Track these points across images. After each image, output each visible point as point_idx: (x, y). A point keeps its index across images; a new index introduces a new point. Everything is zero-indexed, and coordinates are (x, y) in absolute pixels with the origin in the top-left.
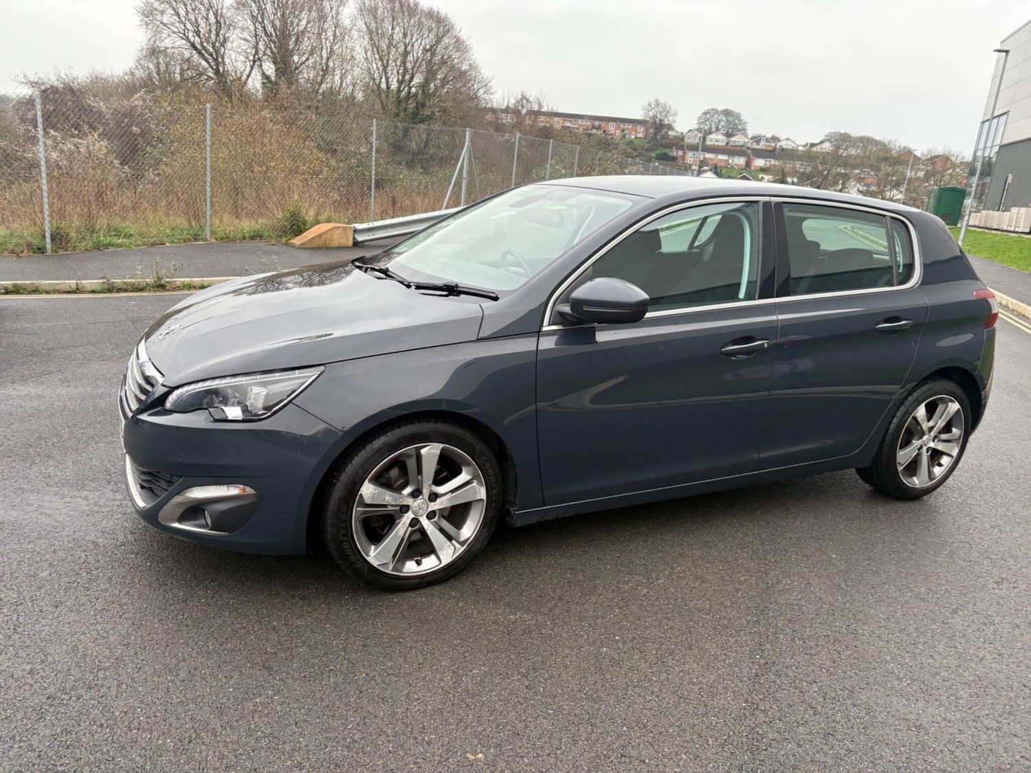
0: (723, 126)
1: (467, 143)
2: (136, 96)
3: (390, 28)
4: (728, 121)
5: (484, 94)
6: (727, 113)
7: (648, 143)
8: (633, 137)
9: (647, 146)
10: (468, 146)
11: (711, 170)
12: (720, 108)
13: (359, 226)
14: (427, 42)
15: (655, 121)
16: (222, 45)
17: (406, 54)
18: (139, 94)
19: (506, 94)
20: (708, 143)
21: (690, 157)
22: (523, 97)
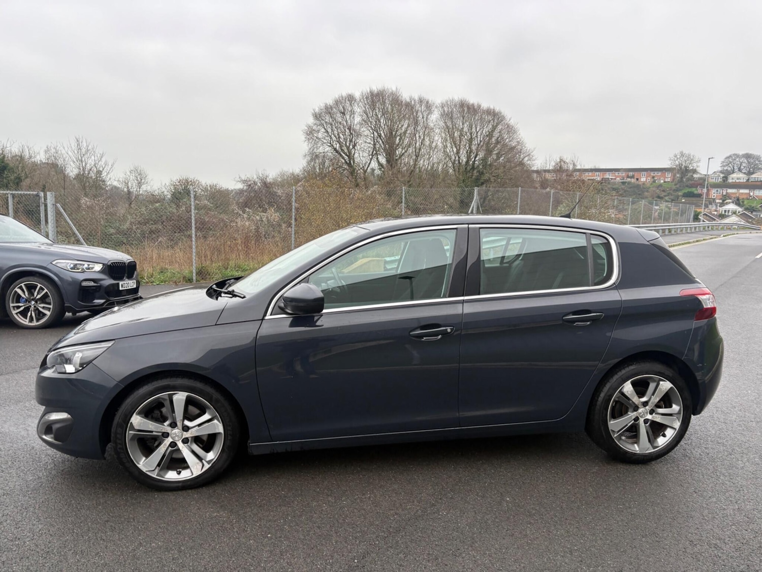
0: (745, 167)
1: (475, 198)
2: (299, 185)
4: (749, 163)
5: (528, 161)
6: (748, 156)
7: (675, 185)
8: (662, 181)
9: (674, 187)
11: (733, 202)
12: (741, 153)
13: (388, 259)
14: (486, 130)
15: (681, 168)
16: (354, 147)
17: (471, 140)
18: (300, 183)
19: (548, 160)
20: (730, 181)
21: (714, 193)
22: (561, 160)
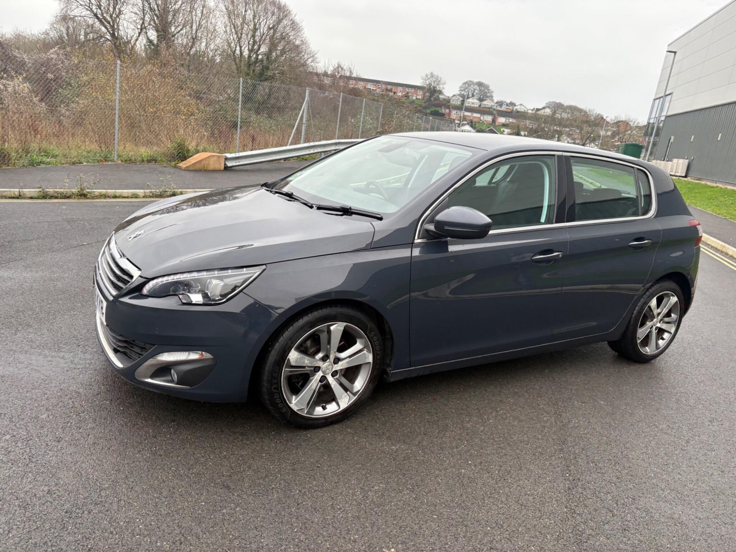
0: (477, 93)
1: (306, 98)
2: (51, 51)
3: (243, 11)
4: (480, 90)
5: (311, 62)
6: (480, 84)
7: (425, 103)
8: (414, 98)
9: (424, 105)
10: (307, 100)
11: (468, 124)
12: (475, 81)
13: (229, 155)
15: (430, 88)
16: (118, 16)
17: (255, 30)
18: (54, 49)
19: (327, 64)
20: (466, 104)
21: (454, 114)
22: (339, 66)
